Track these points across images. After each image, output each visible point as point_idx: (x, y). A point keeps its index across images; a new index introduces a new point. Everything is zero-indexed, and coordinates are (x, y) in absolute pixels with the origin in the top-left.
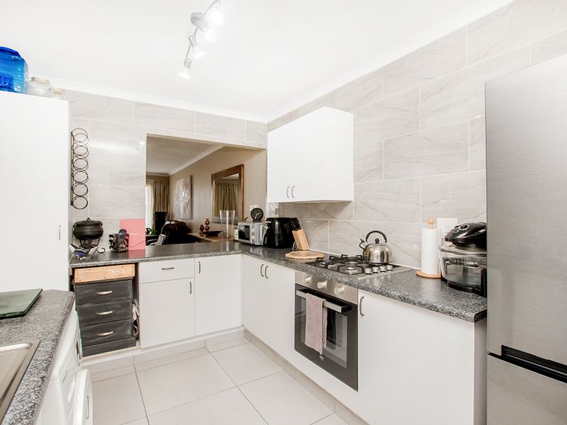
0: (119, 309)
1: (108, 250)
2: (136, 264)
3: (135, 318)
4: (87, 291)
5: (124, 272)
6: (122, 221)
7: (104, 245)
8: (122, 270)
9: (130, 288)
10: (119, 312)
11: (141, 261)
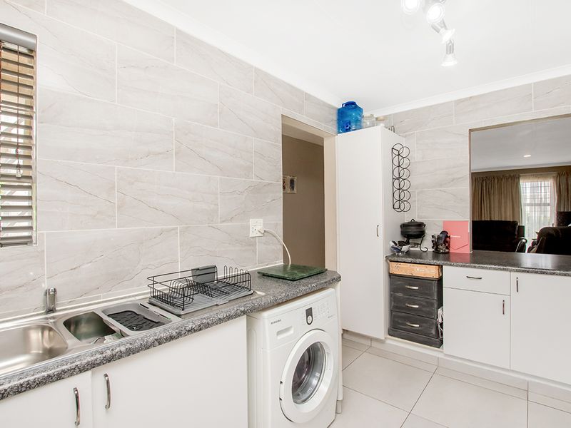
0: (424, 306)
1: (431, 250)
2: (441, 267)
3: (440, 321)
4: (399, 283)
5: (428, 272)
6: (445, 223)
7: (427, 245)
8: (426, 270)
9: (435, 289)
10: (424, 309)
11: (446, 265)
